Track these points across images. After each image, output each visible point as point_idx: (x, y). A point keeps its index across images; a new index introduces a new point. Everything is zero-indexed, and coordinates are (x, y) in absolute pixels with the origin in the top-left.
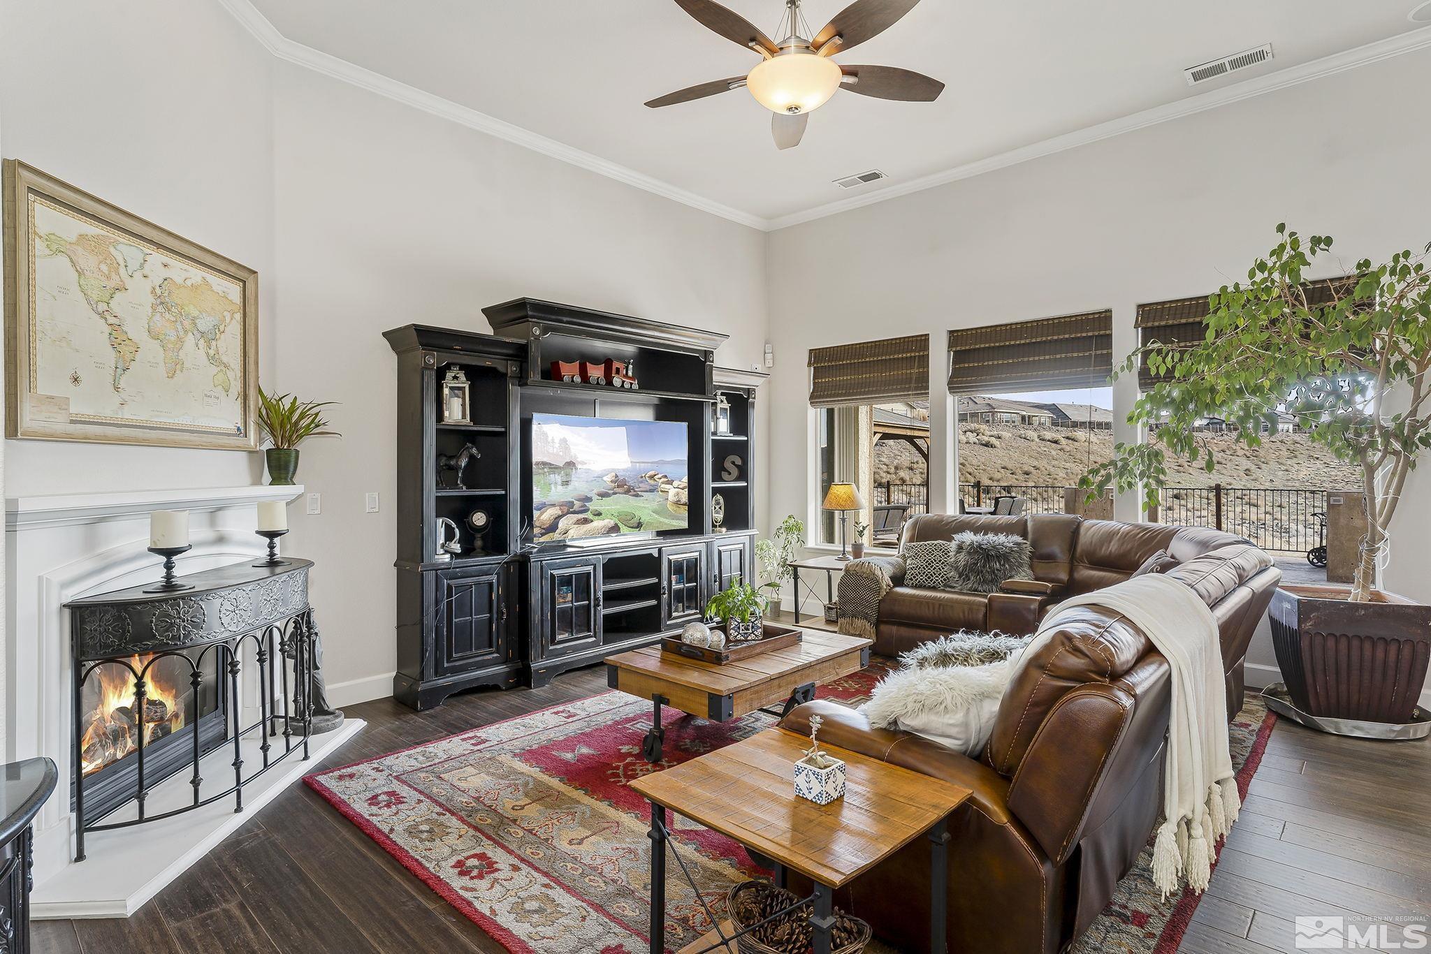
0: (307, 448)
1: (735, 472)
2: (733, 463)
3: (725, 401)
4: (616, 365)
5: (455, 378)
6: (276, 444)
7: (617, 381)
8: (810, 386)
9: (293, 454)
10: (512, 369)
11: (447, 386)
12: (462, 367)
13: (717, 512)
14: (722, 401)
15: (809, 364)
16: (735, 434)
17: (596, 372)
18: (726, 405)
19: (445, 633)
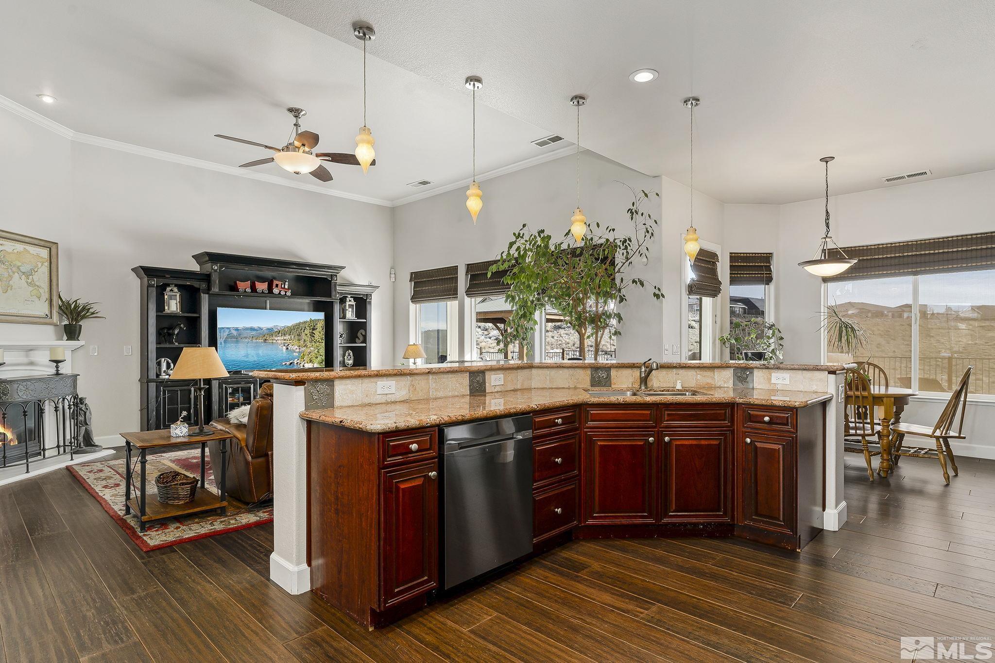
0: (86, 325)
1: (361, 338)
2: (361, 334)
3: (353, 301)
4: (275, 282)
5: (172, 290)
6: (70, 323)
7: (276, 291)
8: (411, 292)
9: (78, 327)
10: (204, 286)
11: (166, 295)
12: (176, 285)
13: (349, 360)
14: (350, 301)
15: (411, 280)
16: (358, 318)
17: (262, 287)
18: (353, 303)
19: (162, 413)
